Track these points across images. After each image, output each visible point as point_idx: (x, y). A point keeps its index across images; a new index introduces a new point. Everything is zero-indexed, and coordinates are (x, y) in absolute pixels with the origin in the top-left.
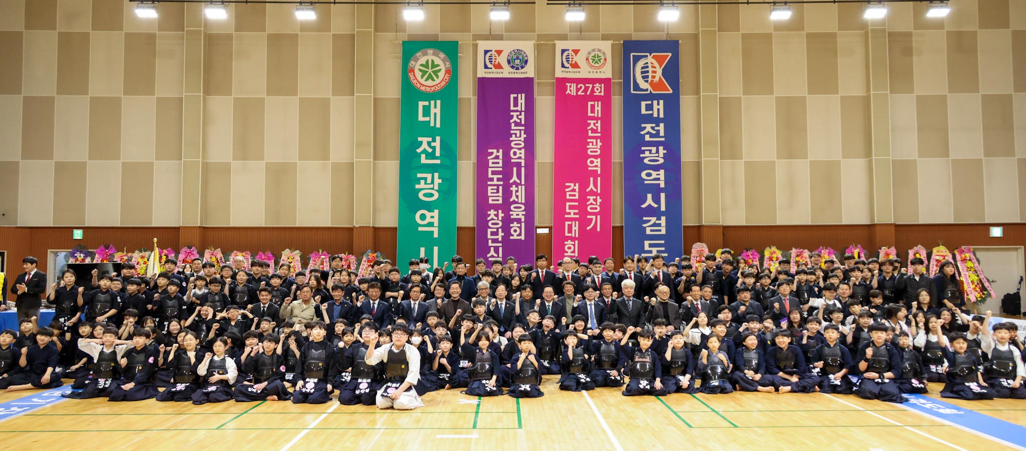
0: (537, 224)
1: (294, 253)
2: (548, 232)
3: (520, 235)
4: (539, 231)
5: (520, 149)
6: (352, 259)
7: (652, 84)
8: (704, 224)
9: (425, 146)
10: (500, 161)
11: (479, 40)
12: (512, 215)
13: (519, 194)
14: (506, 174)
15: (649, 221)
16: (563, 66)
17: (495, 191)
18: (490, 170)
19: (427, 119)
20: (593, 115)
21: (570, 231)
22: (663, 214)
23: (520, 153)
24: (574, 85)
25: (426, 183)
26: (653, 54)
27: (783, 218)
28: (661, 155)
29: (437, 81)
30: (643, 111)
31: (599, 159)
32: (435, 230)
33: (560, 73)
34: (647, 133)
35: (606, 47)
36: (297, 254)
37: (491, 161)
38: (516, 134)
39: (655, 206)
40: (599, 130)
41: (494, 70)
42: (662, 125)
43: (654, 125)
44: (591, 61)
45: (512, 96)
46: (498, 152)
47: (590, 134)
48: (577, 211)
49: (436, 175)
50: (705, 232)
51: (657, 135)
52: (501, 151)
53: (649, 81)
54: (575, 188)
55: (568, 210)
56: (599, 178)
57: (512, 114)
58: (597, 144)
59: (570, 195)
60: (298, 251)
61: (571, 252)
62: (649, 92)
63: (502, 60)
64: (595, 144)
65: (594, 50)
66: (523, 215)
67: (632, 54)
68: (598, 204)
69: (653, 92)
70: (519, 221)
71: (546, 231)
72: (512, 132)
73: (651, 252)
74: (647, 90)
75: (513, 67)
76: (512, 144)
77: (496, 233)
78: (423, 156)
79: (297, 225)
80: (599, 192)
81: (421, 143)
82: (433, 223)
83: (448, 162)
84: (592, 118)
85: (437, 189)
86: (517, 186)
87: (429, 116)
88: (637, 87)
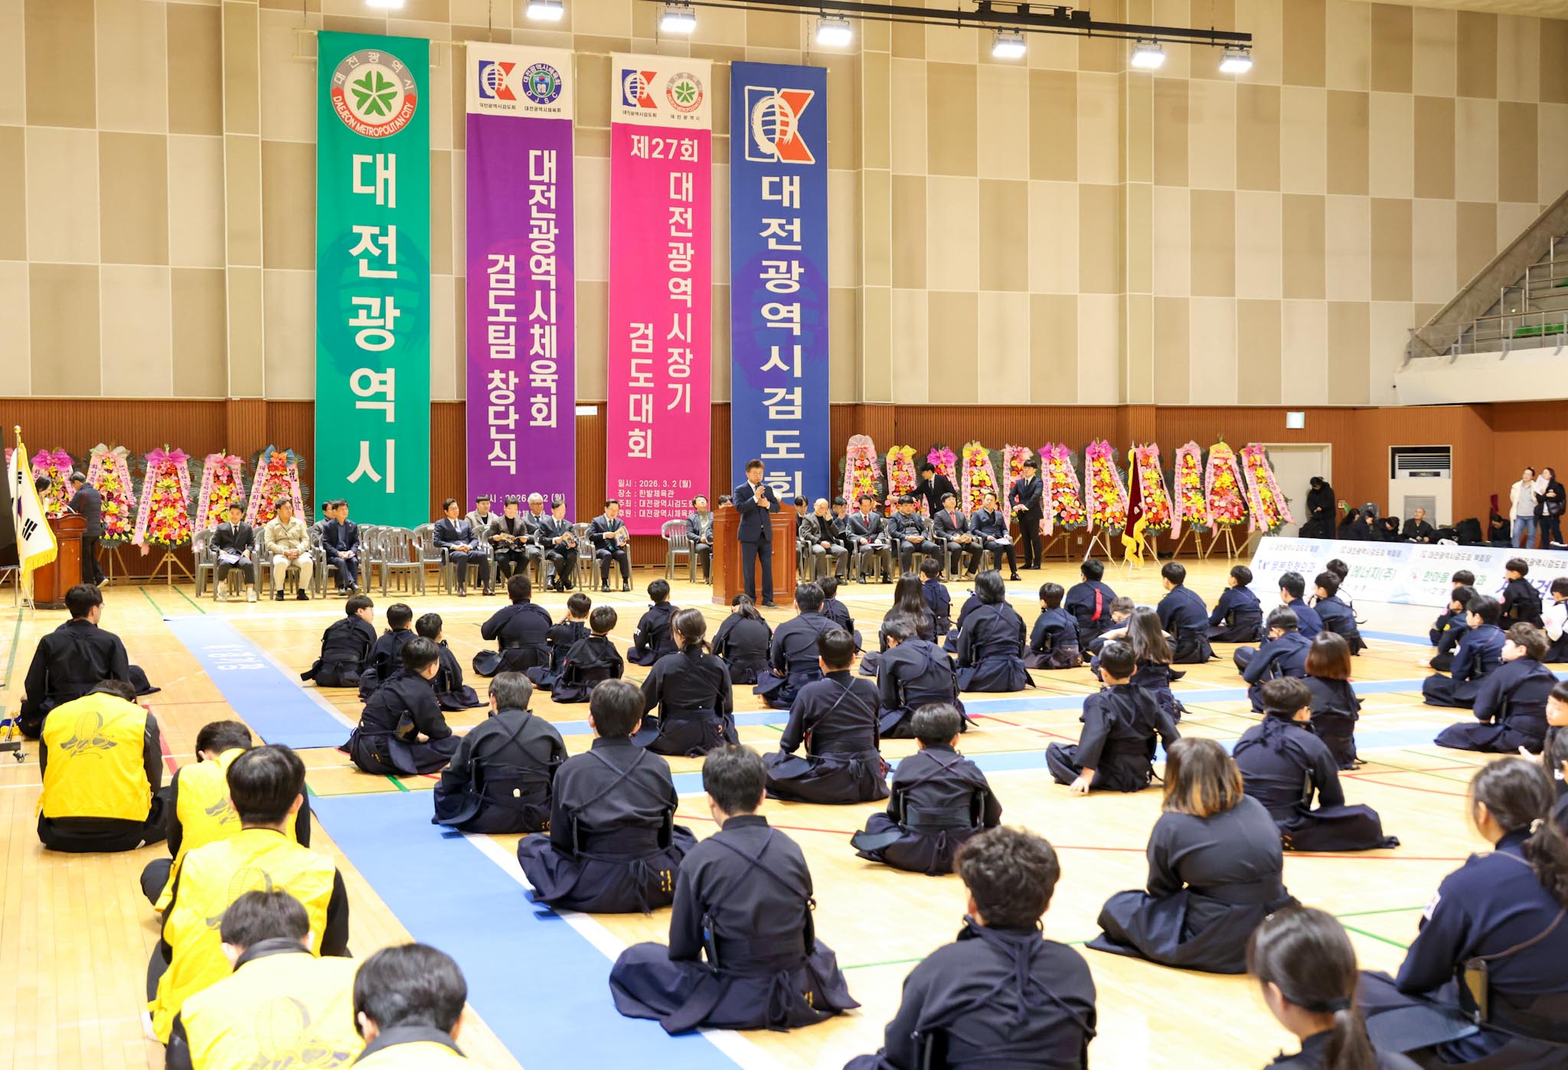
0: (577, 399)
1: (113, 453)
2: (596, 413)
3: (548, 418)
4: (580, 411)
5: (547, 256)
6: (236, 463)
7: (780, 145)
8: (865, 401)
9: (366, 243)
10: (512, 278)
11: (468, 39)
12: (534, 380)
13: (546, 341)
14: (522, 303)
15: (775, 395)
16: (626, 102)
17: (502, 335)
18: (492, 294)
19: (370, 190)
20: (678, 197)
21: (638, 412)
22: (797, 382)
23: (548, 264)
24: (645, 139)
25: (369, 317)
26: (783, 90)
27: (987, 395)
28: (796, 277)
29: (389, 116)
30: (766, 195)
31: (689, 281)
32: (390, 408)
33: (620, 115)
34: (772, 236)
35: (702, 70)
36: (120, 453)
37: (493, 278)
38: (540, 227)
39: (785, 368)
40: (690, 226)
41: (497, 100)
42: (797, 222)
43: (783, 221)
44: (675, 96)
45: (533, 153)
46: (507, 259)
47: (674, 233)
48: (650, 375)
49: (390, 301)
50: (867, 416)
51: (789, 239)
52: (512, 258)
53: (777, 140)
54: (646, 332)
55: (634, 374)
56: (689, 316)
57: (532, 187)
58: (685, 253)
59: (638, 346)
60: (121, 449)
61: (640, 451)
62: (775, 160)
63: (513, 82)
64: (682, 251)
65: (680, 76)
66: (553, 381)
67: (747, 88)
68: (688, 362)
69: (783, 161)
70: (546, 392)
71: (592, 411)
73: (776, 451)
74: (772, 156)
75: (533, 98)
76: (534, 247)
77: (503, 415)
78: (363, 263)
79: (103, 395)
80: (689, 340)
81: (359, 237)
82: (385, 394)
83: (411, 276)
84: (678, 203)
85: (392, 328)
86: (542, 327)
87: (374, 183)
88: (755, 150)
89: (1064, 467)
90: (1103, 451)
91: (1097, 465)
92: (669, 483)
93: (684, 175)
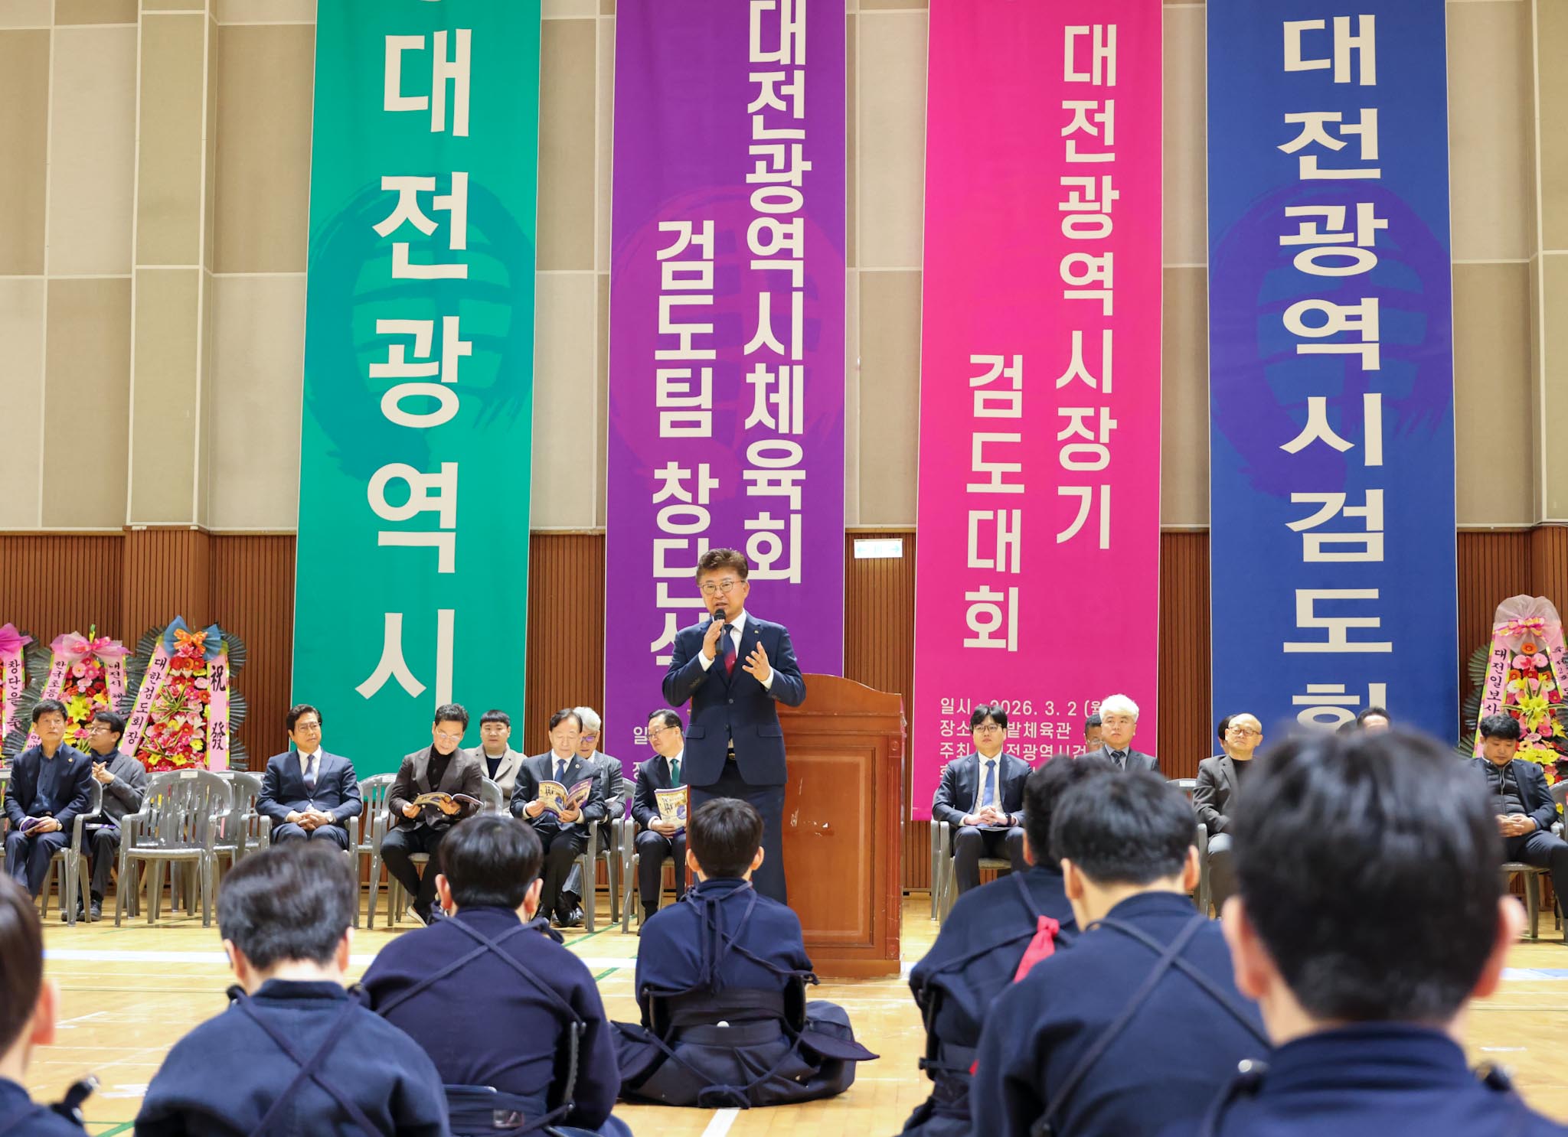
0: (853, 520)
2: (899, 554)
4: (864, 550)
5: (785, 219)
6: (114, 652)
8: (1544, 519)
9: (407, 210)
10: (707, 269)
12: (754, 483)
13: (780, 398)
14: (729, 319)
15: (1318, 507)
17: (685, 387)
18: (665, 303)
19: (418, 103)
20: (1084, 77)
21: (987, 548)
22: (1373, 478)
23: (788, 236)
25: (409, 358)
28: (1367, 237)
30: (1293, 61)
31: (1109, 257)
32: (445, 545)
34: (1307, 151)
37: (668, 269)
38: (769, 159)
39: (1342, 445)
40: (1109, 140)
42: (1369, 117)
43: (1336, 117)
45: (758, 8)
46: (698, 230)
47: (1072, 156)
48: (1016, 468)
49: (451, 324)
50: (1550, 550)
51: (1350, 155)
52: (709, 226)
54: (1008, 373)
55: (978, 465)
56: (1108, 335)
57: (754, 77)
58: (1099, 198)
59: (989, 404)
61: (993, 635)
64: (1090, 194)
66: (795, 483)
68: (1105, 437)
70: (778, 507)
71: (893, 549)
72: (754, 150)
73: (1322, 635)
76: (756, 201)
77: (687, 558)
78: (401, 250)
80: (1107, 388)
81: (394, 197)
82: (436, 515)
83: (498, 274)
84: (1082, 91)
85: (454, 379)
86: (772, 369)
87: (426, 90)
92: (1062, 708)
93: (1098, 29)
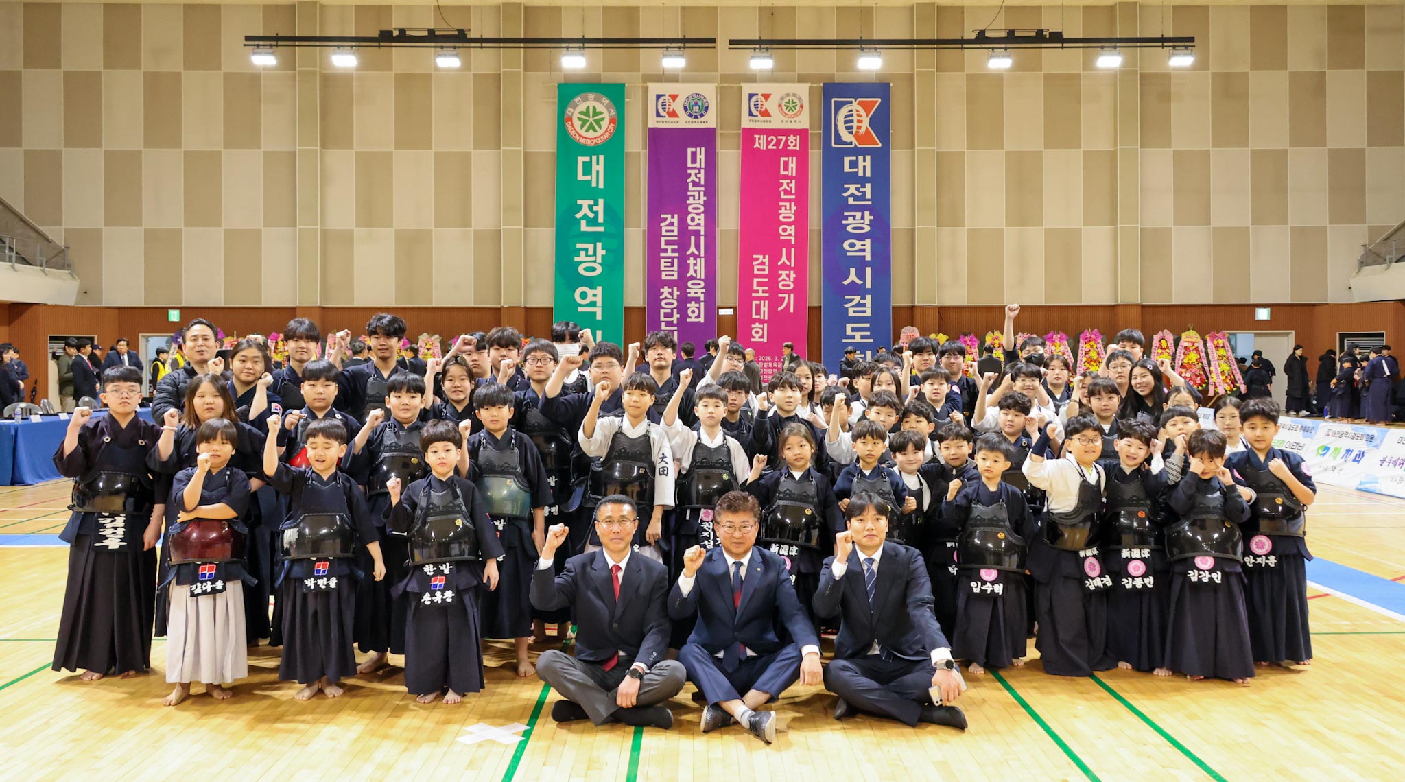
0: (718, 303)
1: (433, 338)
2: (732, 313)
4: (722, 312)
5: (699, 214)
7: (857, 136)
8: (915, 303)
9: (585, 210)
10: (676, 229)
11: (650, 82)
12: (690, 293)
13: (697, 268)
14: (682, 244)
15: (853, 300)
16: (751, 114)
17: (669, 264)
18: (663, 239)
19: (588, 178)
20: (786, 173)
21: (758, 312)
22: (868, 291)
23: (699, 219)
24: (764, 138)
25: (587, 255)
26: (859, 100)
28: (867, 222)
29: (600, 132)
30: (847, 169)
31: (793, 227)
32: (599, 311)
33: (747, 123)
34: (851, 196)
35: (803, 90)
36: (436, 339)
37: (664, 229)
38: (694, 196)
39: (860, 282)
40: (793, 192)
41: (667, 118)
42: (868, 186)
43: (859, 186)
44: (784, 108)
45: (690, 150)
46: (673, 217)
47: (783, 196)
48: (766, 288)
49: (599, 245)
50: (918, 315)
51: (863, 198)
52: (676, 216)
53: (854, 132)
54: (764, 260)
55: (755, 288)
56: (793, 250)
57: (689, 171)
58: (790, 209)
59: (758, 270)
60: (437, 336)
61: (760, 338)
62: (853, 146)
63: (678, 106)
64: (788, 208)
65: (788, 95)
66: (702, 293)
67: (833, 100)
68: (792, 280)
69: (858, 146)
70: (697, 300)
71: (730, 312)
73: (853, 337)
74: (851, 143)
75: (690, 115)
76: (690, 209)
77: (670, 315)
78: (583, 223)
79: (434, 305)
80: (793, 265)
81: (581, 207)
82: (595, 302)
83: (613, 230)
84: (786, 177)
85: (600, 262)
86: (695, 259)
87: (590, 174)
88: (839, 139)
89: (1062, 348)
90: (1093, 337)
91: (1088, 347)
93: (790, 158)
